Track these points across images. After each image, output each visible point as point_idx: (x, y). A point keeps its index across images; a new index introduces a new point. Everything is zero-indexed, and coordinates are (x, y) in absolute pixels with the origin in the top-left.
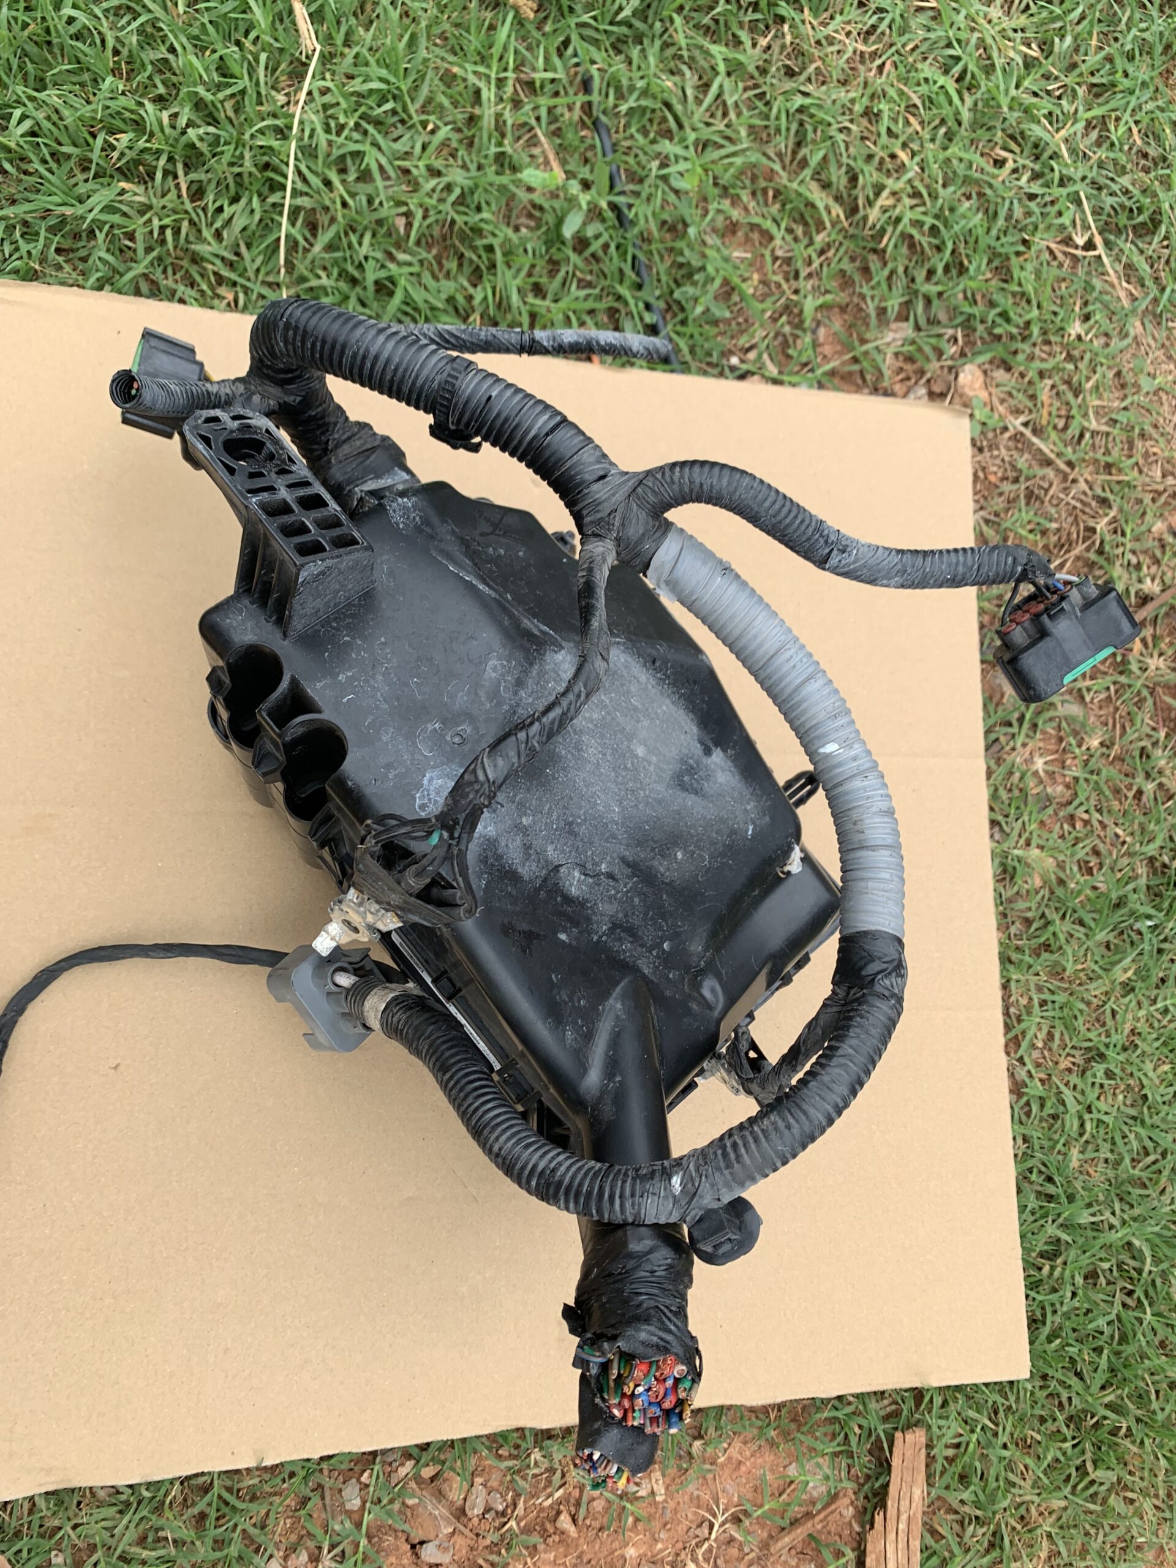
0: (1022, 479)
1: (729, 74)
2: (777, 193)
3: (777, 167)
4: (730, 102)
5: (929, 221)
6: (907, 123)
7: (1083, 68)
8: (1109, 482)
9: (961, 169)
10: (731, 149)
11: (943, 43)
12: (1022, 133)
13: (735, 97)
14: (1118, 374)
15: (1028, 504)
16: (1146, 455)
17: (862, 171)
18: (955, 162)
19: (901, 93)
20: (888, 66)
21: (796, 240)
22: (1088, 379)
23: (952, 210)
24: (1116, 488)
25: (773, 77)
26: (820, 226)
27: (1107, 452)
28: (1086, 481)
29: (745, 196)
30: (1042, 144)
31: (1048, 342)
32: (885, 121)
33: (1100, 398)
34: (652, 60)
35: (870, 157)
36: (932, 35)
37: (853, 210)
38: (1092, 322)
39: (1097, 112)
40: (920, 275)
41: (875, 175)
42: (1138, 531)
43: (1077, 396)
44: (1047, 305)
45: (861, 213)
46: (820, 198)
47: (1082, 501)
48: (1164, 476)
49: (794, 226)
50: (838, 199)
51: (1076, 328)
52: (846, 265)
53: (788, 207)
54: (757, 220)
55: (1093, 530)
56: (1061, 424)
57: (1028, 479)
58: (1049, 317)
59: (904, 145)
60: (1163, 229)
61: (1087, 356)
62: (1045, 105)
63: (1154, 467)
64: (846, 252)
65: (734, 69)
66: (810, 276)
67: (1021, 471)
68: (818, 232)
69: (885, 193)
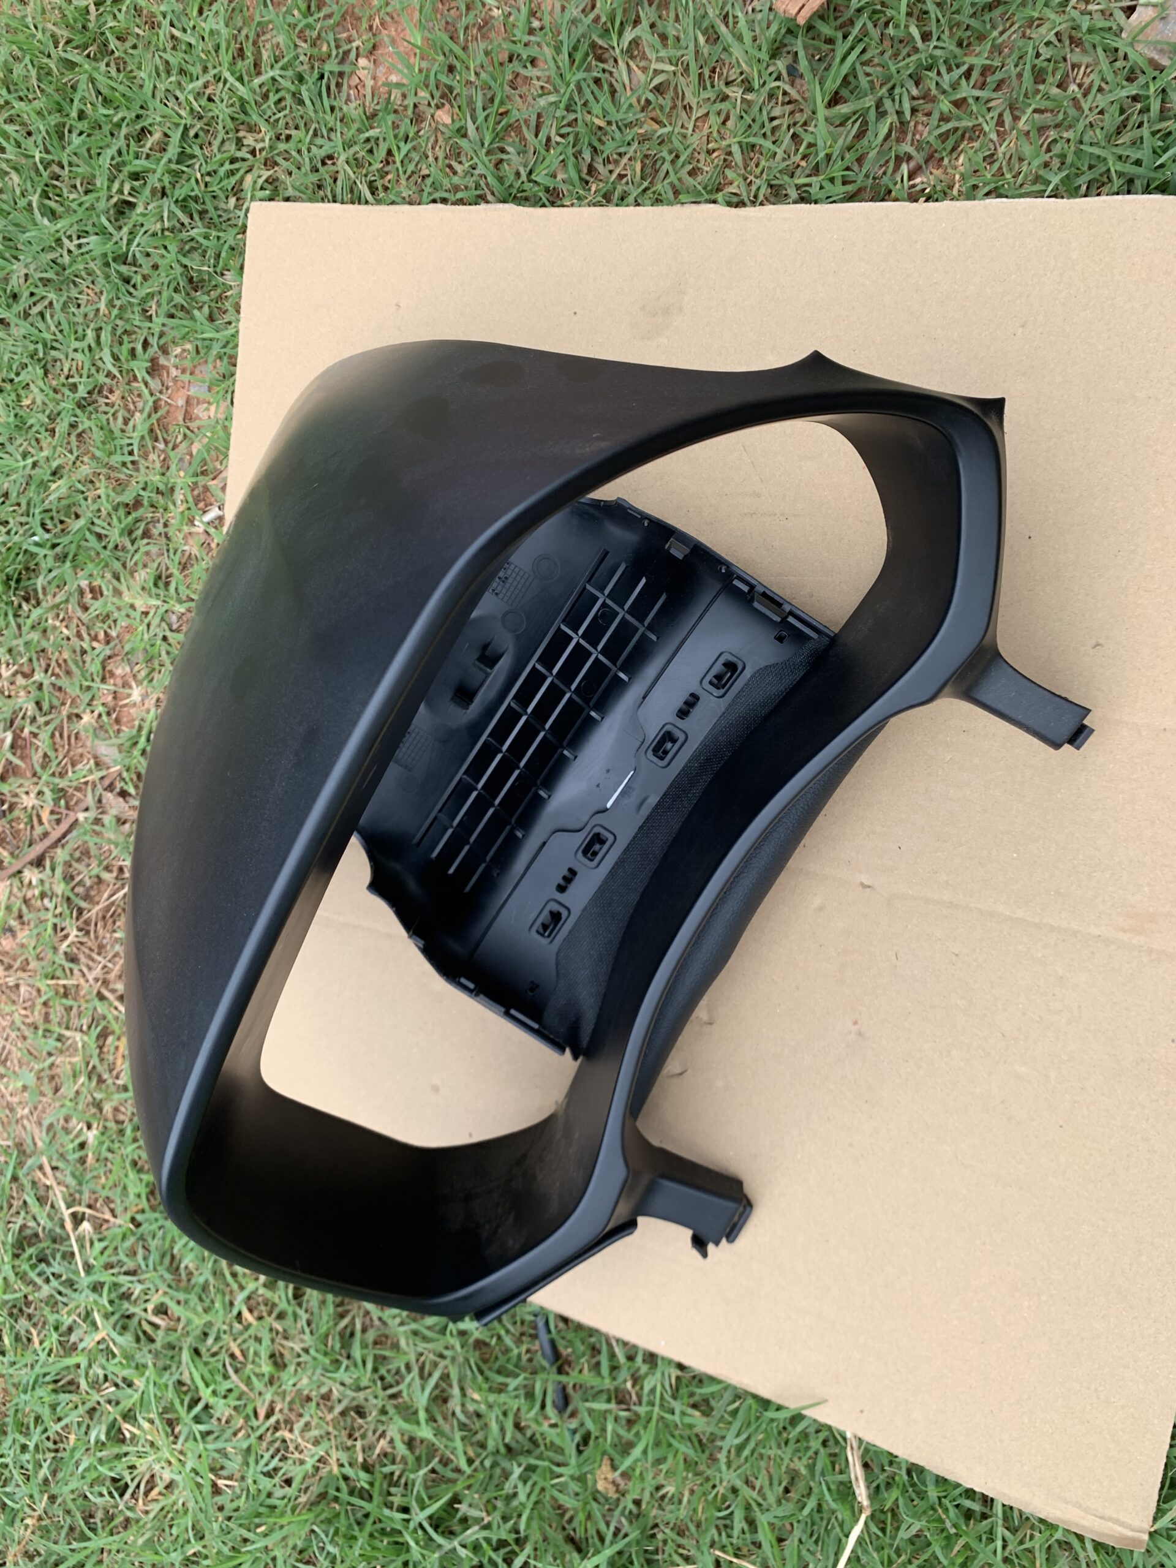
14: (57, 1089)
16: (33, 1008)
18: (200, 1309)
19: (249, 1383)
20: (262, 1413)
22: (83, 1084)
24: (59, 973)
27: (68, 1009)
28: (87, 981)
30: (118, 1327)
31: (118, 1122)
33: (72, 1066)
34: (494, 1427)
38: (77, 1142)
39: (71, 1361)
42: (40, 929)
43: (94, 1068)
44: (117, 1159)
47: (93, 960)
48: (17, 986)
51: (91, 1136)
55: (80, 929)
56: (110, 1039)
58: (116, 1147)
59: (247, 1327)
60: (10, 1239)
61: (82, 1106)
62: (118, 1369)
63: (27, 996)
65: (411, 1414)
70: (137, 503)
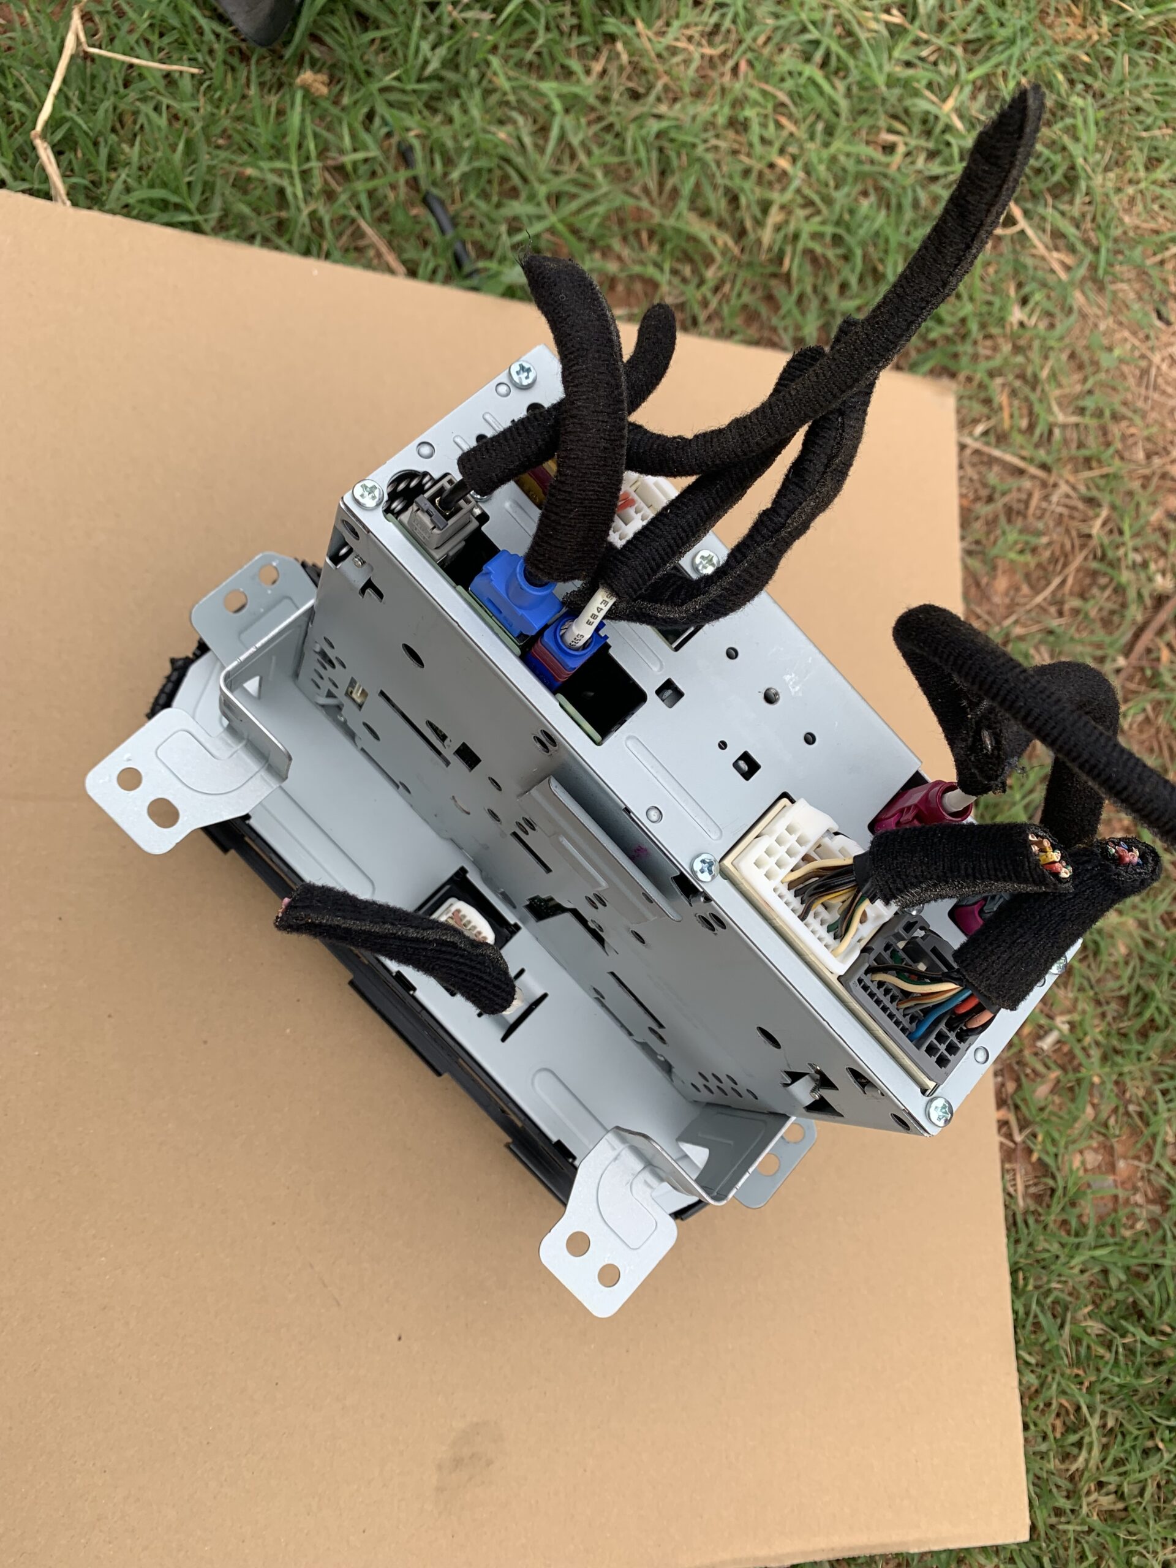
0: (997, 496)
1: (567, 111)
2: (652, 234)
3: (645, 204)
4: (575, 141)
5: (829, 230)
6: (779, 126)
7: (954, 25)
8: (1092, 479)
9: (850, 165)
10: (587, 196)
11: (797, 27)
12: (906, 111)
13: (581, 136)
14: (1072, 356)
15: (1009, 521)
16: (1124, 438)
17: (742, 190)
18: (842, 158)
19: (764, 93)
20: (743, 66)
21: (684, 280)
22: (1042, 368)
23: (852, 212)
24: (1102, 483)
25: (617, 104)
26: (709, 259)
27: (1081, 445)
28: (1067, 482)
29: (616, 245)
30: (931, 118)
31: (988, 336)
32: (755, 128)
33: (1060, 386)
34: (475, 112)
35: (746, 173)
36: (783, 22)
37: (741, 234)
38: (1031, 304)
39: (979, 71)
40: (832, 291)
41: (758, 190)
42: (1137, 526)
43: (1034, 389)
44: (979, 296)
45: (752, 236)
46: (703, 230)
47: (1067, 506)
48: (1149, 456)
49: (679, 266)
50: (721, 225)
51: (1017, 314)
52: (747, 298)
53: (668, 247)
54: (637, 269)
55: (1089, 536)
56: (1024, 423)
57: (1004, 494)
58: (985, 309)
59: (782, 151)
60: (1083, 185)
61: (1036, 344)
62: (921, 75)
63: (1134, 449)
64: (744, 284)
65: (571, 104)
66: (709, 319)
67: (994, 489)
68: (707, 266)
69: (774, 210)
70: (1143, 1035)
